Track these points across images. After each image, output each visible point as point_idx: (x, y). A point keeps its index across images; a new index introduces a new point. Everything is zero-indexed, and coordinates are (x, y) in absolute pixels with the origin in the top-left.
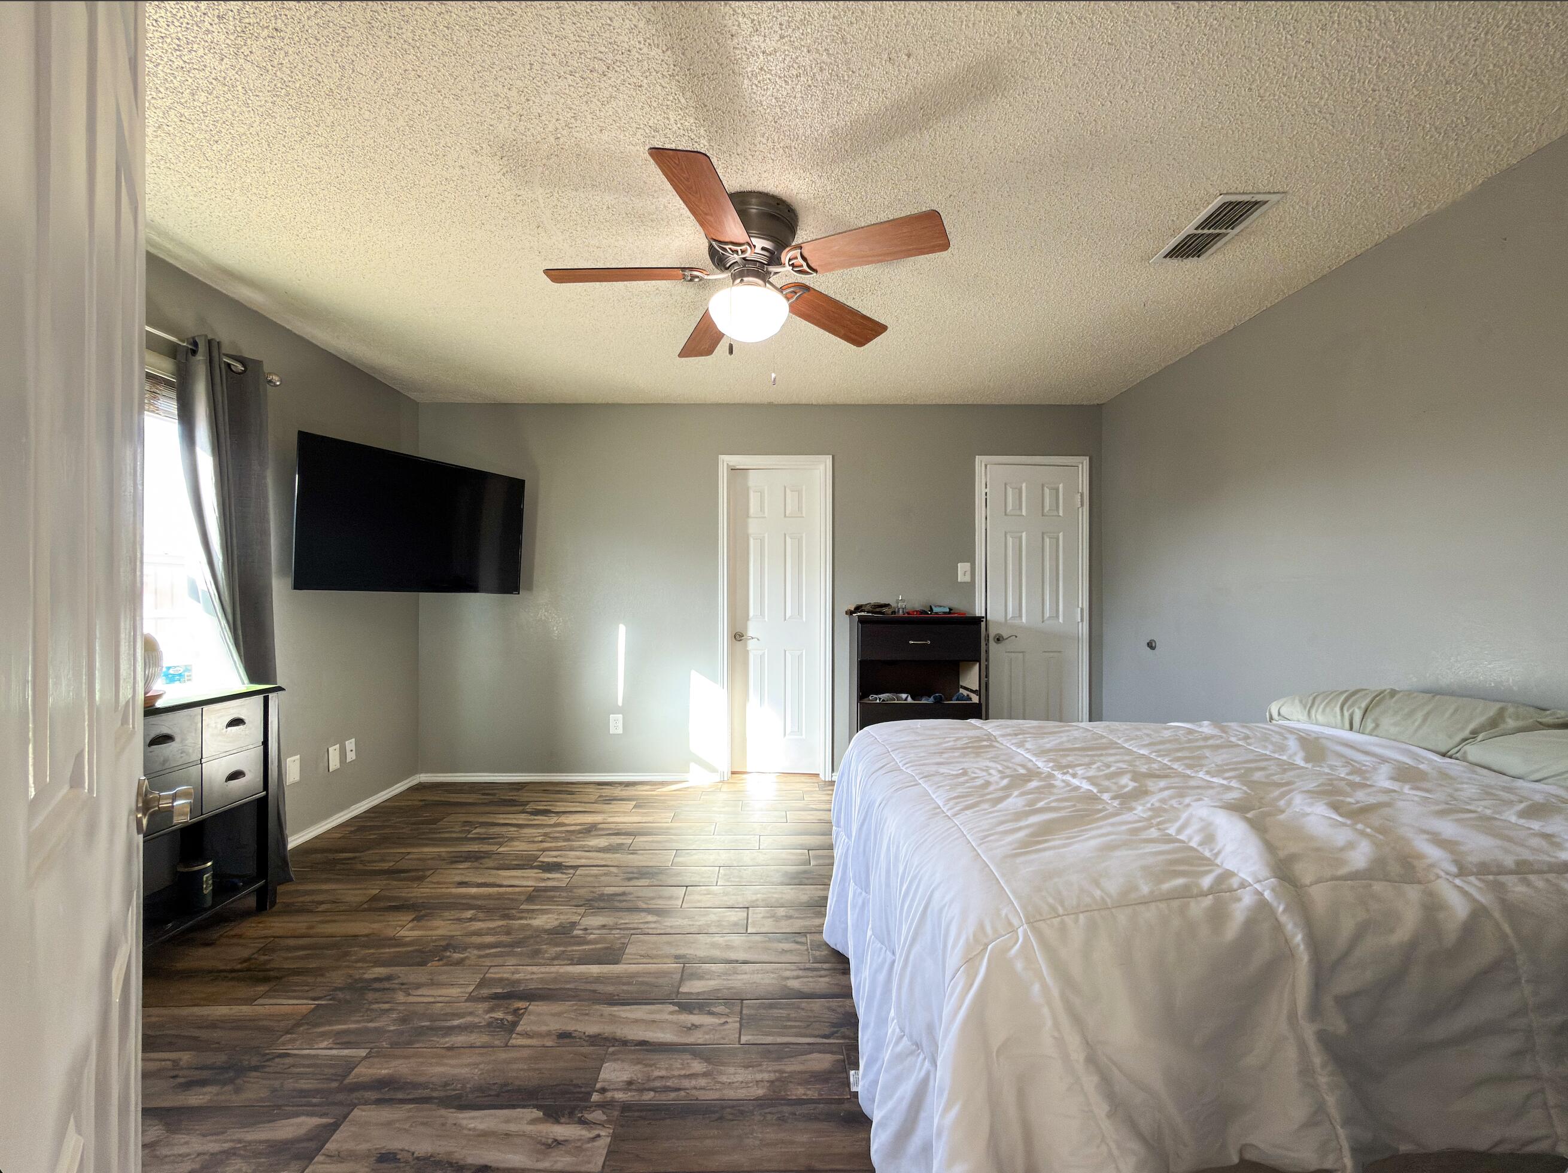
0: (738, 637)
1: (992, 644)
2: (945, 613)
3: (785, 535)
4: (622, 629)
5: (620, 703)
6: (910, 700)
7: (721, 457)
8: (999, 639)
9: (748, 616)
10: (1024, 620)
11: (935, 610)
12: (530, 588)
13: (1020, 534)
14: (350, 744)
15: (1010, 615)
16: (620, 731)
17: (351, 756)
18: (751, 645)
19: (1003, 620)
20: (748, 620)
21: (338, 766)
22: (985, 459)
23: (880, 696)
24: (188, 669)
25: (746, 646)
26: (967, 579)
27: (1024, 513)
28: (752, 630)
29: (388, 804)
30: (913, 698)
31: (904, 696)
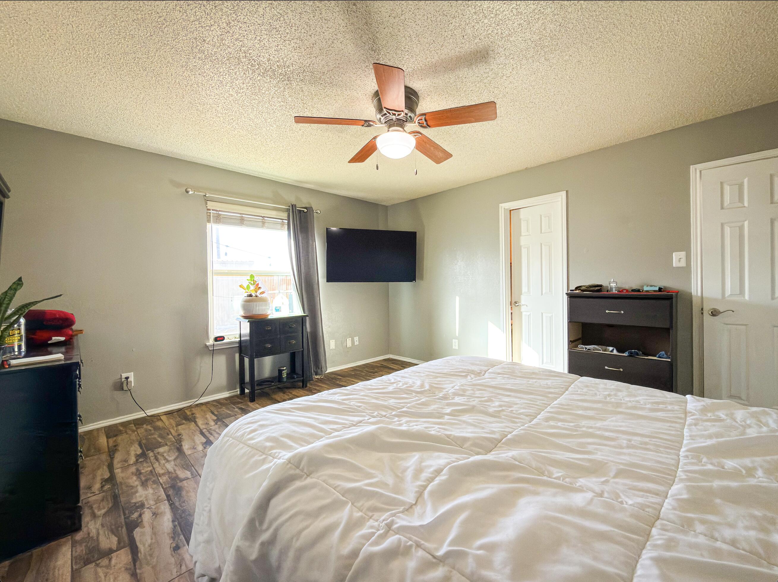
0: (514, 303)
1: (707, 318)
2: (655, 291)
3: (541, 244)
4: (457, 298)
5: (457, 335)
6: (615, 352)
7: (501, 205)
8: (714, 313)
9: (521, 292)
10: (747, 297)
11: (646, 288)
12: (422, 278)
13: (739, 224)
14: (356, 339)
15: (728, 292)
16: (457, 348)
17: (357, 343)
18: (523, 309)
19: (720, 297)
20: (521, 294)
21: (351, 346)
22: (699, 166)
23: (586, 346)
24: (280, 307)
25: (520, 309)
26: (683, 264)
27: (746, 204)
28: (524, 300)
29: (372, 364)
30: (618, 351)
31: (611, 348)
